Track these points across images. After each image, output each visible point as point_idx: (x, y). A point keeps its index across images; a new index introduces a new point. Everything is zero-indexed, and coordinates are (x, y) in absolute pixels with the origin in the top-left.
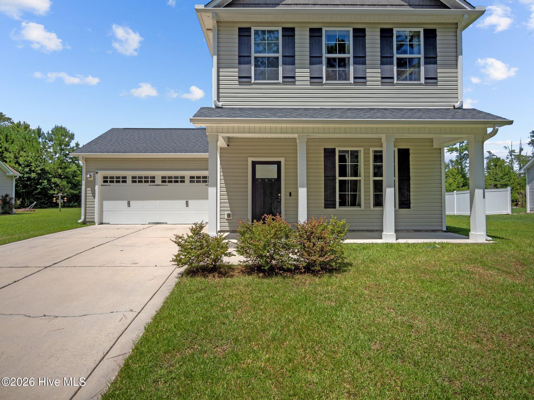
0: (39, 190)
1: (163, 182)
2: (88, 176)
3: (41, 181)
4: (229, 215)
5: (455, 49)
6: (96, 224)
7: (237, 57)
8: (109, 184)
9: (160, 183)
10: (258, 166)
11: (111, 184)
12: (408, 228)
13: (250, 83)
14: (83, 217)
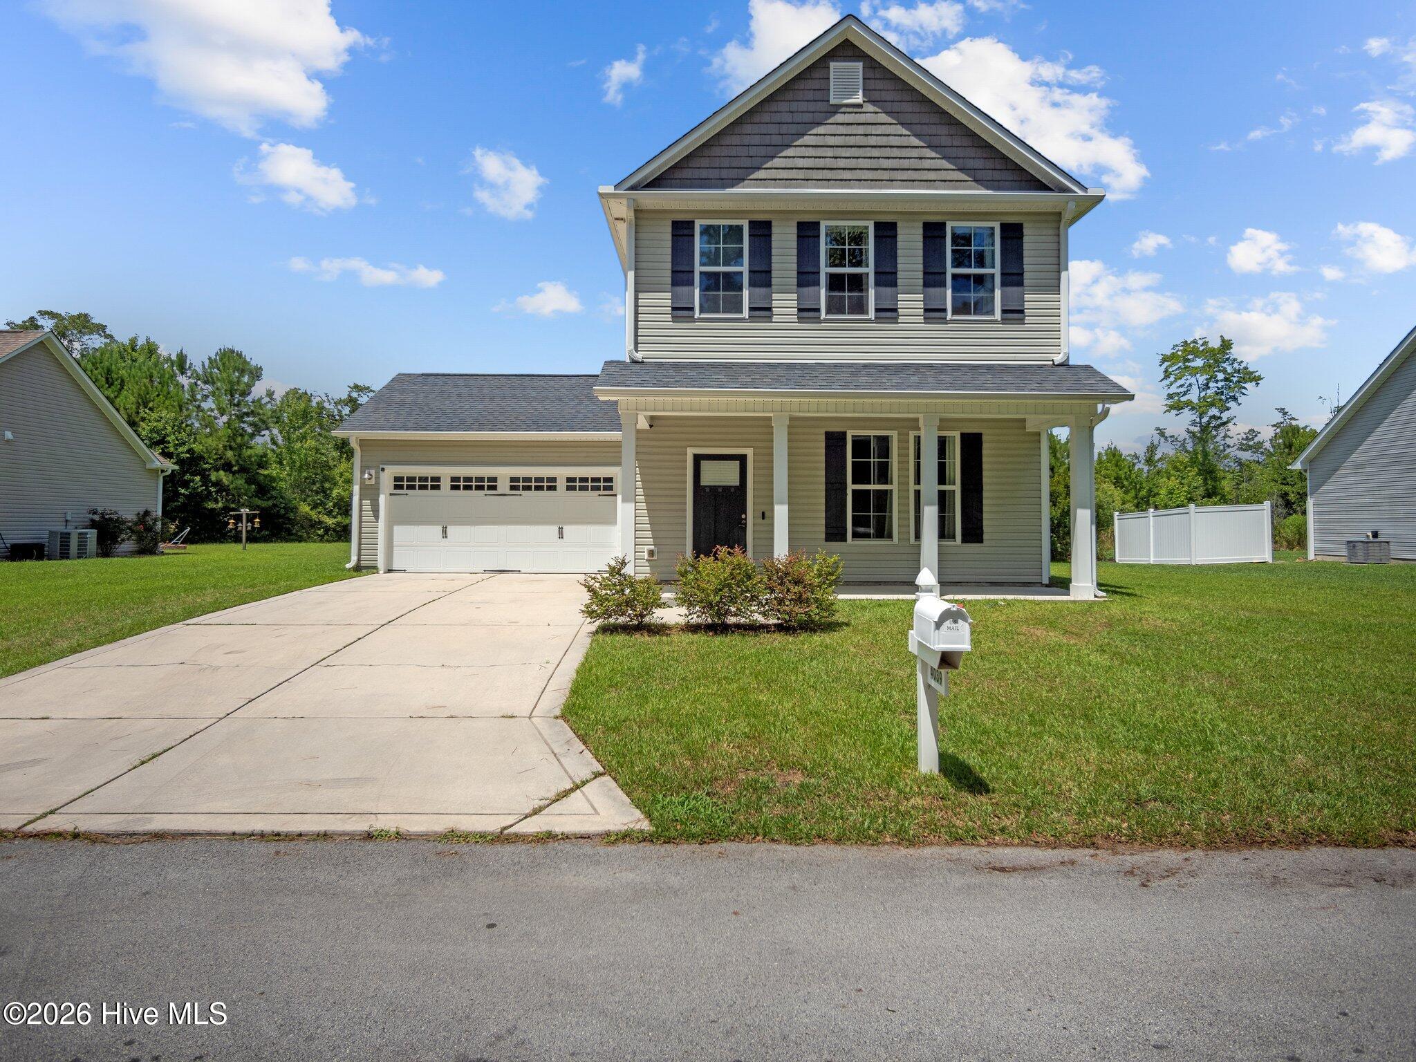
0: (181, 499)
1: (512, 488)
2: (366, 476)
3: (187, 477)
4: (651, 553)
5: (1056, 259)
6: (381, 572)
7: (669, 273)
8: (405, 491)
9: (508, 491)
10: (705, 465)
11: (410, 492)
12: (978, 579)
13: (692, 319)
14: (354, 558)
